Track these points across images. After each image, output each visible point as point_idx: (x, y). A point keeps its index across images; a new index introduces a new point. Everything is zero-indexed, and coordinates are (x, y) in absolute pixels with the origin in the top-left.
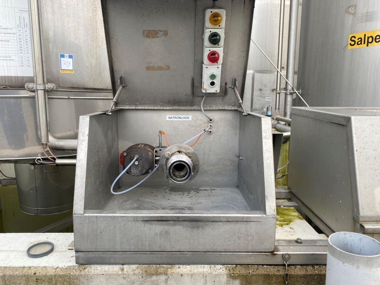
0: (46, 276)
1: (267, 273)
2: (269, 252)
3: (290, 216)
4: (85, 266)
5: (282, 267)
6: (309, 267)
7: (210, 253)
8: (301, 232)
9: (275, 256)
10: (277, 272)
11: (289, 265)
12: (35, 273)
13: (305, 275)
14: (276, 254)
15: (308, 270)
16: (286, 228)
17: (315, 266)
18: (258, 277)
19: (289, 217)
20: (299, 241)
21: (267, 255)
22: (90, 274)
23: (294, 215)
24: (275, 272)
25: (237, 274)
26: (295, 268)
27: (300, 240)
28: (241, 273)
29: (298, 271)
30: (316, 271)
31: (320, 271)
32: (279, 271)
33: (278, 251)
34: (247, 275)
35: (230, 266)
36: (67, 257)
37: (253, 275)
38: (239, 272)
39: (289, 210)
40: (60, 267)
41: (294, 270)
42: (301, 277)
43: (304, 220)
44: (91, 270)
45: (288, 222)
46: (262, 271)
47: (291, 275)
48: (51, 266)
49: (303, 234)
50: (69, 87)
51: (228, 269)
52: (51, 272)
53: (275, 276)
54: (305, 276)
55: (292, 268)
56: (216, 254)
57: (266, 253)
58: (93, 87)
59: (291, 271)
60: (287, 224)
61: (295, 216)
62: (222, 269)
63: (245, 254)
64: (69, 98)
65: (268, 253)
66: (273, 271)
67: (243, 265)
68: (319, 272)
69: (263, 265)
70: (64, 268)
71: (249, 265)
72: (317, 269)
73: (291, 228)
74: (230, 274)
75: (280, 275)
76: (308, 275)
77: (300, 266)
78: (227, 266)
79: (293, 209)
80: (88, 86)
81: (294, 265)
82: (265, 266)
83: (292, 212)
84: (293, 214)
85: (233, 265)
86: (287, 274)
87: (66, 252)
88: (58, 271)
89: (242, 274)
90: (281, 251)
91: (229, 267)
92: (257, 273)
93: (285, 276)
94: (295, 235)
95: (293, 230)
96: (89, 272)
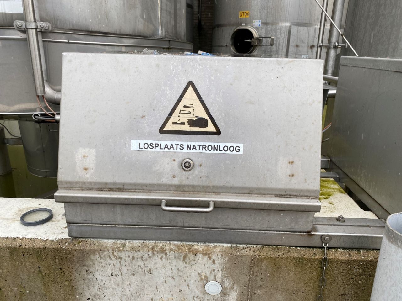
0: (33, 249)
1: (300, 257)
2: (305, 232)
3: (329, 188)
4: (79, 239)
5: (320, 250)
6: (354, 251)
7: (231, 230)
8: (343, 208)
9: (312, 236)
10: (312, 255)
11: (328, 248)
12: (21, 245)
13: (348, 260)
14: (314, 235)
15: (352, 255)
16: (324, 203)
17: (361, 250)
18: (289, 261)
19: (328, 190)
20: (341, 219)
21: (302, 235)
22: (85, 249)
23: (334, 188)
24: (311, 256)
25: (263, 256)
26: (336, 251)
27: (343, 218)
28: (268, 255)
29: (339, 255)
30: (363, 256)
31: (367, 256)
32: (315, 254)
33: (316, 231)
34: (276, 258)
35: (256, 246)
36: (59, 228)
37: (283, 258)
38: (267, 253)
39: (328, 181)
40: (51, 239)
41: (334, 254)
42: (342, 263)
43: (346, 194)
44: (87, 245)
45: (327, 196)
46: (295, 253)
47: (330, 260)
48: (39, 238)
49: (346, 211)
50: (69, 29)
51: (253, 250)
52: (40, 245)
53: (311, 260)
54: (348, 262)
55: (331, 251)
56: (239, 231)
57: (301, 233)
58: (98, 31)
59: (330, 255)
60: (326, 199)
61: (336, 188)
62: (245, 249)
63: (274, 233)
64: (68, 43)
65: (303, 233)
66: (307, 254)
67: (271, 245)
68: (366, 258)
69: (296, 247)
70: (55, 240)
71: (279, 246)
72: (364, 254)
73: (330, 203)
74: (255, 256)
75: (317, 259)
76: (352, 260)
77: (342, 250)
78: (252, 246)
79: (332, 181)
80: (91, 28)
81: (334, 248)
82: (299, 248)
83: (332, 184)
84: (332, 186)
85: (259, 246)
86: (325, 259)
87: (59, 222)
88: (47, 245)
89: (269, 257)
90: (320, 231)
91: (253, 247)
92: (289, 256)
93: (323, 261)
94: (335, 211)
95: (332, 206)
96: (84, 247)
